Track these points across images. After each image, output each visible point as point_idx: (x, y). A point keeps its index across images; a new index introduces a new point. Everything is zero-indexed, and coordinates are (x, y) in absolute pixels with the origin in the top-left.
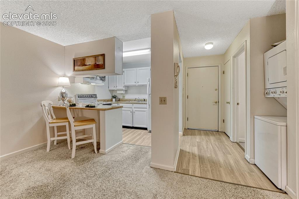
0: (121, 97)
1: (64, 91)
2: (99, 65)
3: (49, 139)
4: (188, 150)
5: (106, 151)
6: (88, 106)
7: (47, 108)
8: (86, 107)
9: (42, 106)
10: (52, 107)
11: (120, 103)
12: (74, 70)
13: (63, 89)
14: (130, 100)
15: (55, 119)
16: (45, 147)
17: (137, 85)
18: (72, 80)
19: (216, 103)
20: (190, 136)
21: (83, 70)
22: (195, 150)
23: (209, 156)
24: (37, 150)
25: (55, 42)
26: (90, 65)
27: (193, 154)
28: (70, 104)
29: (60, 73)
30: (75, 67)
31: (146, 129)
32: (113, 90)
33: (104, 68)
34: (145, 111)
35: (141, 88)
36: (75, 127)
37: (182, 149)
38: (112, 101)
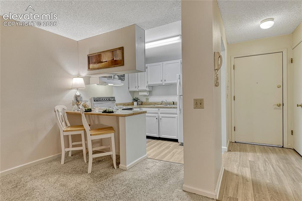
0: (144, 100)
1: (78, 93)
2: (117, 60)
3: (64, 150)
4: (235, 172)
5: (127, 166)
6: (105, 112)
7: (61, 114)
8: (103, 112)
9: (55, 112)
10: (66, 112)
11: (143, 107)
12: (89, 69)
13: (78, 92)
14: (155, 104)
15: (69, 127)
16: (59, 158)
17: (164, 84)
18: (87, 81)
19: (279, 105)
20: (239, 153)
21: (98, 69)
22: (247, 173)
23: (268, 181)
24: (51, 161)
25: (67, 36)
26: (106, 61)
27: (243, 178)
28: (85, 109)
29: (73, 73)
30: (90, 65)
31: (176, 141)
32: (134, 92)
33: (123, 65)
34: (175, 117)
35: (169, 87)
36: (92, 136)
37: (226, 169)
38: (133, 104)
